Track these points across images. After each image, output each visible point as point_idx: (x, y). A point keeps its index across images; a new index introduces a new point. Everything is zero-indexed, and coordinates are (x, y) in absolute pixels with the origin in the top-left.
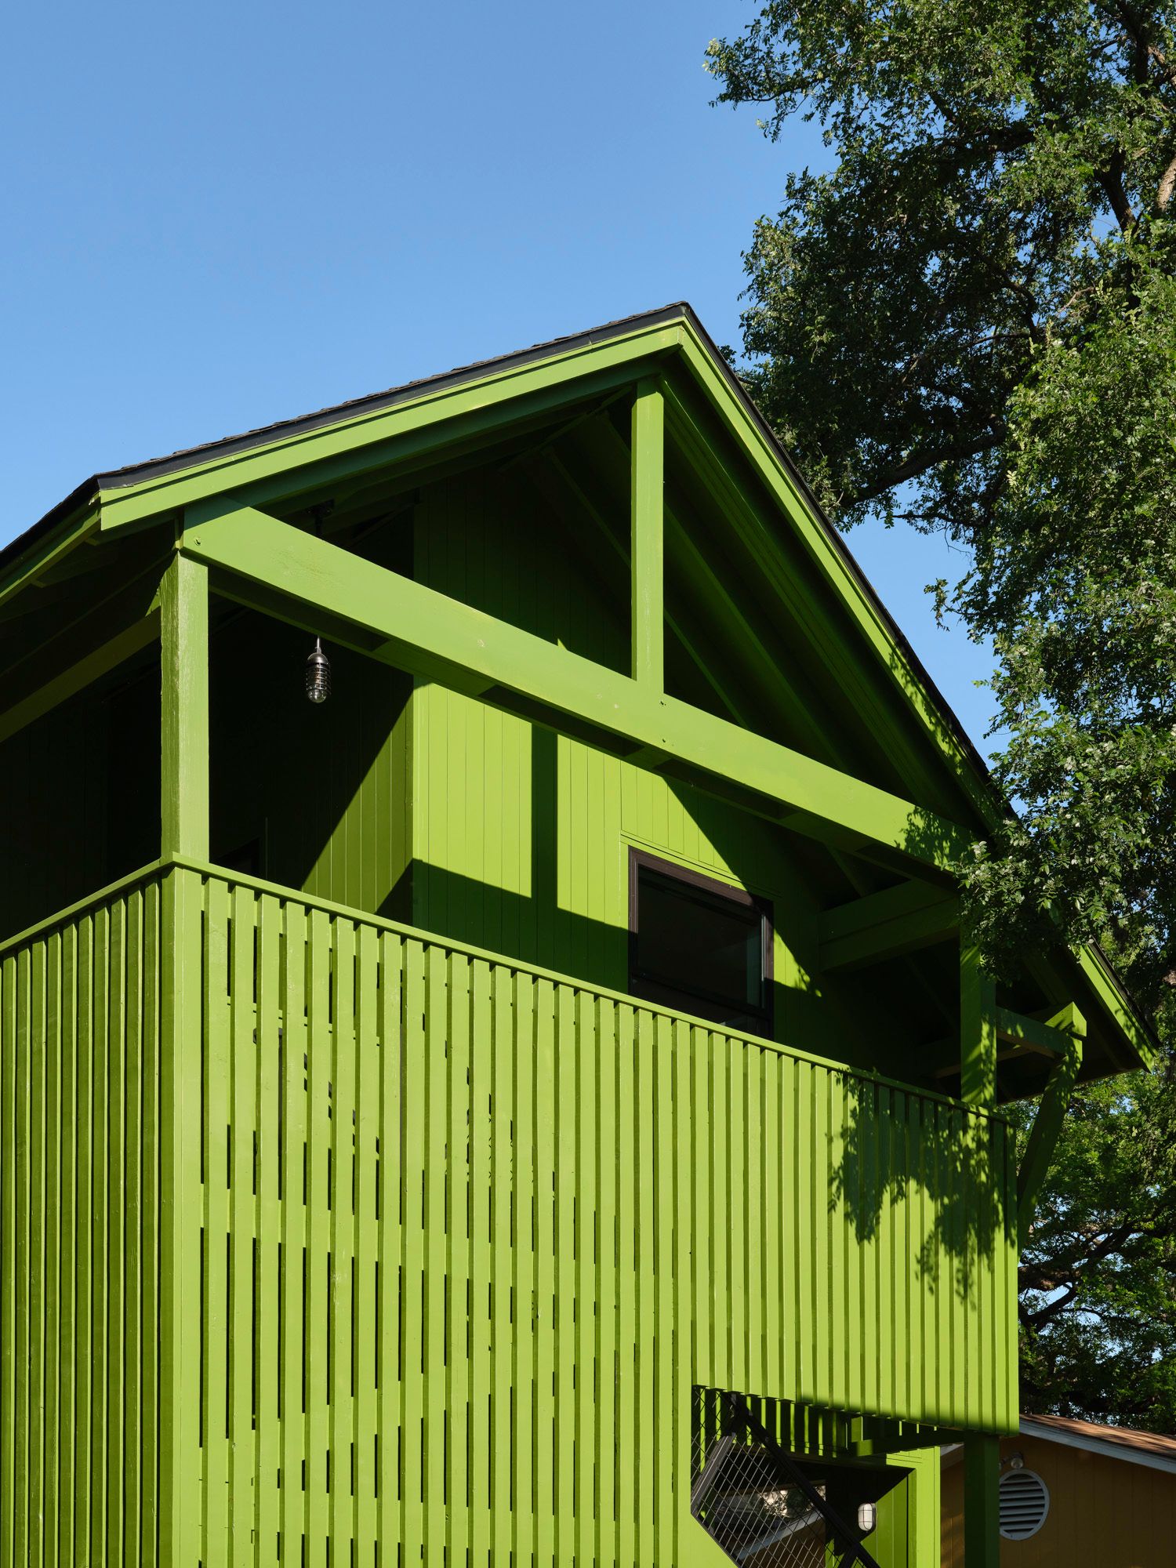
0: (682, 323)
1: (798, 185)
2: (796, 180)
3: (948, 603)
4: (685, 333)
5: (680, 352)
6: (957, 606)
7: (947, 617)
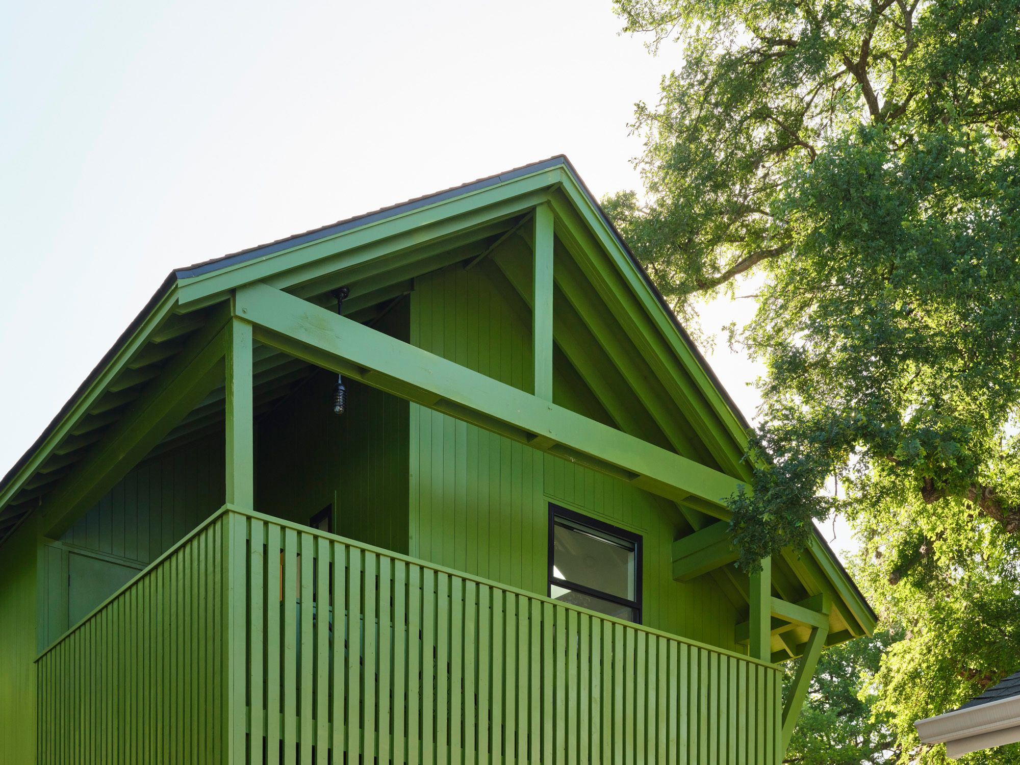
0: (562, 168)
1: (667, 83)
2: (666, 80)
3: (738, 337)
4: (564, 175)
5: (562, 187)
6: (741, 339)
7: (736, 346)
